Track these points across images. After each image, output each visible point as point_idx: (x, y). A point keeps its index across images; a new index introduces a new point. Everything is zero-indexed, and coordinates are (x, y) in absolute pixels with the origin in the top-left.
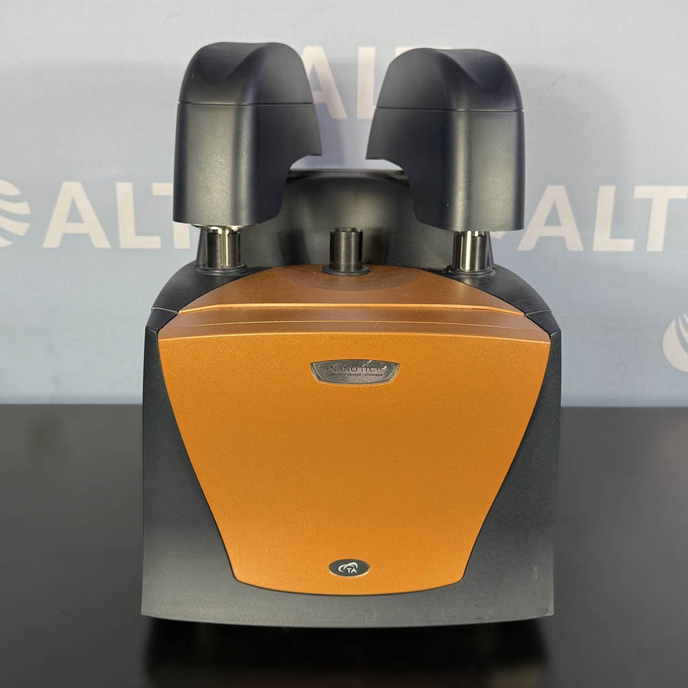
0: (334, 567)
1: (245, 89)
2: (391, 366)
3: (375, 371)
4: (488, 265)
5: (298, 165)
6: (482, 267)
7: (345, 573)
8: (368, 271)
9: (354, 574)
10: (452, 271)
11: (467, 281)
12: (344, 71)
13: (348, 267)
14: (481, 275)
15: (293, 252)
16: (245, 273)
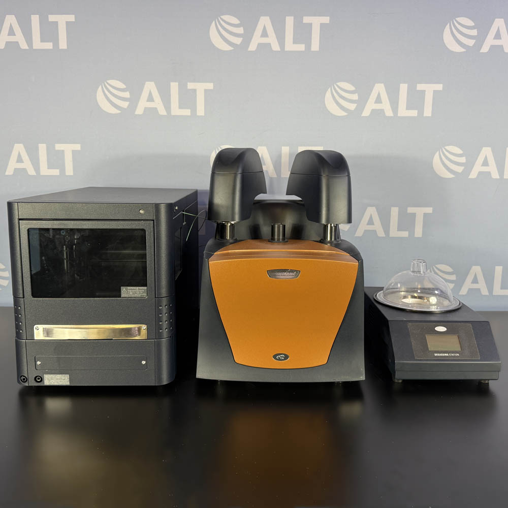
0: (275, 357)
1: (238, 167)
2: (298, 272)
3: (291, 274)
4: (338, 238)
5: (257, 198)
6: (335, 239)
7: (279, 359)
8: (287, 241)
9: (283, 360)
10: (323, 241)
11: (329, 245)
13: (279, 239)
14: (335, 242)
15: (255, 234)
16: (236, 241)
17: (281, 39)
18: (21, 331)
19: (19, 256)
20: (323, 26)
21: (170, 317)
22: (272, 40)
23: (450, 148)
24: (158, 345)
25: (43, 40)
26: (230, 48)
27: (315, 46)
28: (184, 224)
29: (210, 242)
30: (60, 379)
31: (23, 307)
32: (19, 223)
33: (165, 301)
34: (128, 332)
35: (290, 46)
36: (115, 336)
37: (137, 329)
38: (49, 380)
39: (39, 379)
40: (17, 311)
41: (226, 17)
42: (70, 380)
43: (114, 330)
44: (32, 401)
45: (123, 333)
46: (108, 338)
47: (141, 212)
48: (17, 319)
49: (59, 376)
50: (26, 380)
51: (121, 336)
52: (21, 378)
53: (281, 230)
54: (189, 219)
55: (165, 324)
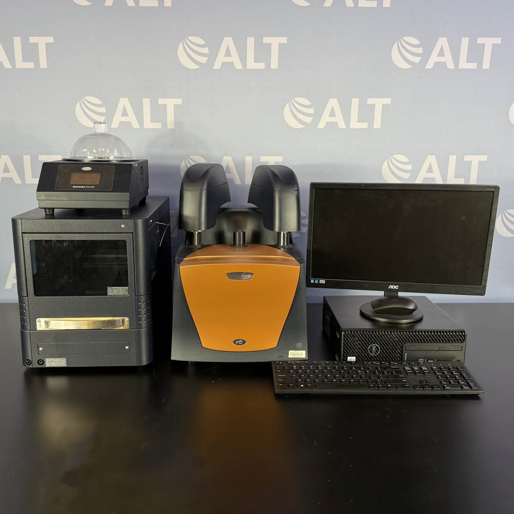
0: (234, 342)
2: (251, 274)
3: (246, 276)
5: (224, 206)
6: (287, 244)
7: (238, 344)
8: (247, 246)
9: (241, 345)
10: (277, 246)
11: (282, 249)
12: (240, 166)
13: (239, 245)
14: (287, 247)
15: (220, 239)
16: (203, 246)
17: (243, 58)
18: (26, 323)
19: (23, 263)
20: (281, 46)
21: (148, 311)
22: (235, 59)
23: (397, 157)
24: (138, 334)
25: (25, 60)
26: (196, 67)
27: (274, 64)
28: (157, 232)
29: (181, 247)
30: (58, 362)
31: (27, 303)
32: (22, 235)
33: (143, 299)
34: (112, 323)
35: (251, 64)
36: (104, 327)
37: (121, 320)
38: (50, 363)
39: (41, 362)
40: (21, 307)
41: (192, 38)
42: (67, 363)
43: (103, 322)
44: (36, 380)
45: (110, 324)
46: (98, 328)
47: (123, 226)
48: (22, 314)
49: (58, 360)
50: (30, 363)
51: (108, 326)
52: (26, 361)
53: (242, 236)
54: (162, 228)
55: (144, 317)
